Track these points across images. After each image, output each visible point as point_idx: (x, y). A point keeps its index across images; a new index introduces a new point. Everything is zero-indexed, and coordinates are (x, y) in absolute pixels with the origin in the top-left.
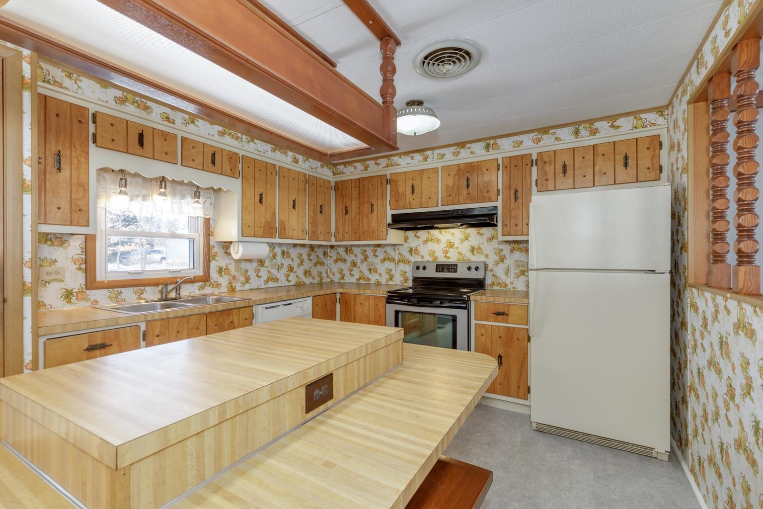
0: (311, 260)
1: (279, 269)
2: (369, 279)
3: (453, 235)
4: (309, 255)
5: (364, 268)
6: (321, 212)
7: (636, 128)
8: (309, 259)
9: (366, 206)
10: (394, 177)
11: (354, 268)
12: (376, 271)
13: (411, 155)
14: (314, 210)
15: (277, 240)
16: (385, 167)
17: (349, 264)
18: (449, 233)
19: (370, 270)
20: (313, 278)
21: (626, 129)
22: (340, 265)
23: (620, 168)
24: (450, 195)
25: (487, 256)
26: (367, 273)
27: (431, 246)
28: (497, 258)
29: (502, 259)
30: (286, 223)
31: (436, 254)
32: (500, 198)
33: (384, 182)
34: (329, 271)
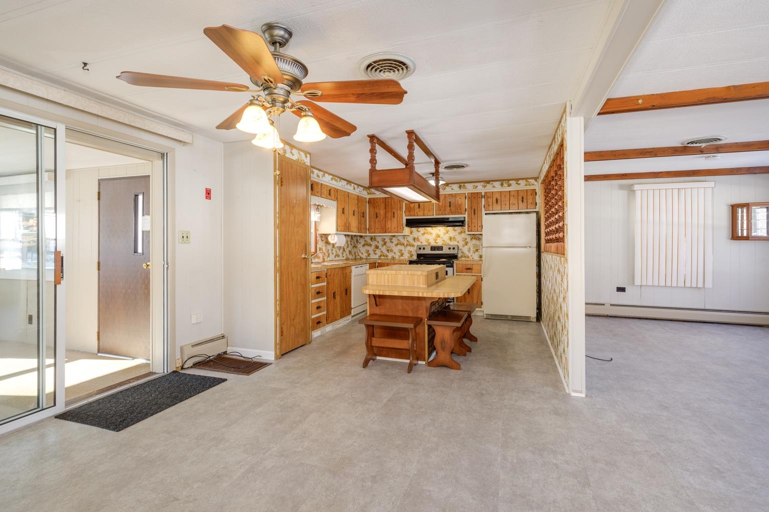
2: (387, 256)
3: (439, 230)
4: (351, 241)
5: (384, 249)
6: (363, 217)
7: (526, 185)
9: (390, 213)
11: (377, 250)
12: (392, 251)
14: (360, 215)
15: (348, 233)
17: (373, 247)
18: (437, 229)
19: (388, 250)
21: (522, 185)
22: (367, 247)
23: (520, 202)
24: (441, 210)
25: (458, 242)
26: (386, 252)
27: (426, 236)
28: (464, 243)
29: (466, 244)
30: (351, 224)
31: (430, 241)
32: (467, 212)
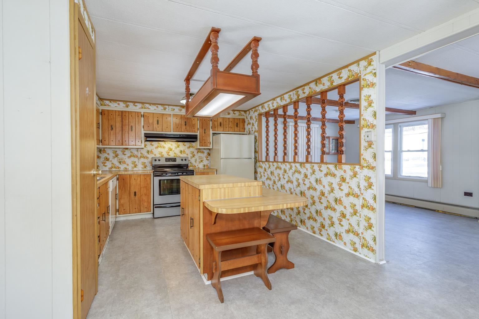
2: (119, 168)
3: (171, 144)
5: (115, 161)
9: (127, 127)
10: (146, 114)
12: (124, 162)
13: (157, 105)
16: (140, 108)
17: (102, 160)
18: (169, 144)
19: (120, 162)
21: (237, 115)
23: (236, 127)
24: (177, 128)
25: (187, 154)
26: (117, 164)
27: (160, 149)
28: (192, 155)
29: (194, 156)
31: (163, 154)
32: (199, 131)
33: (140, 116)
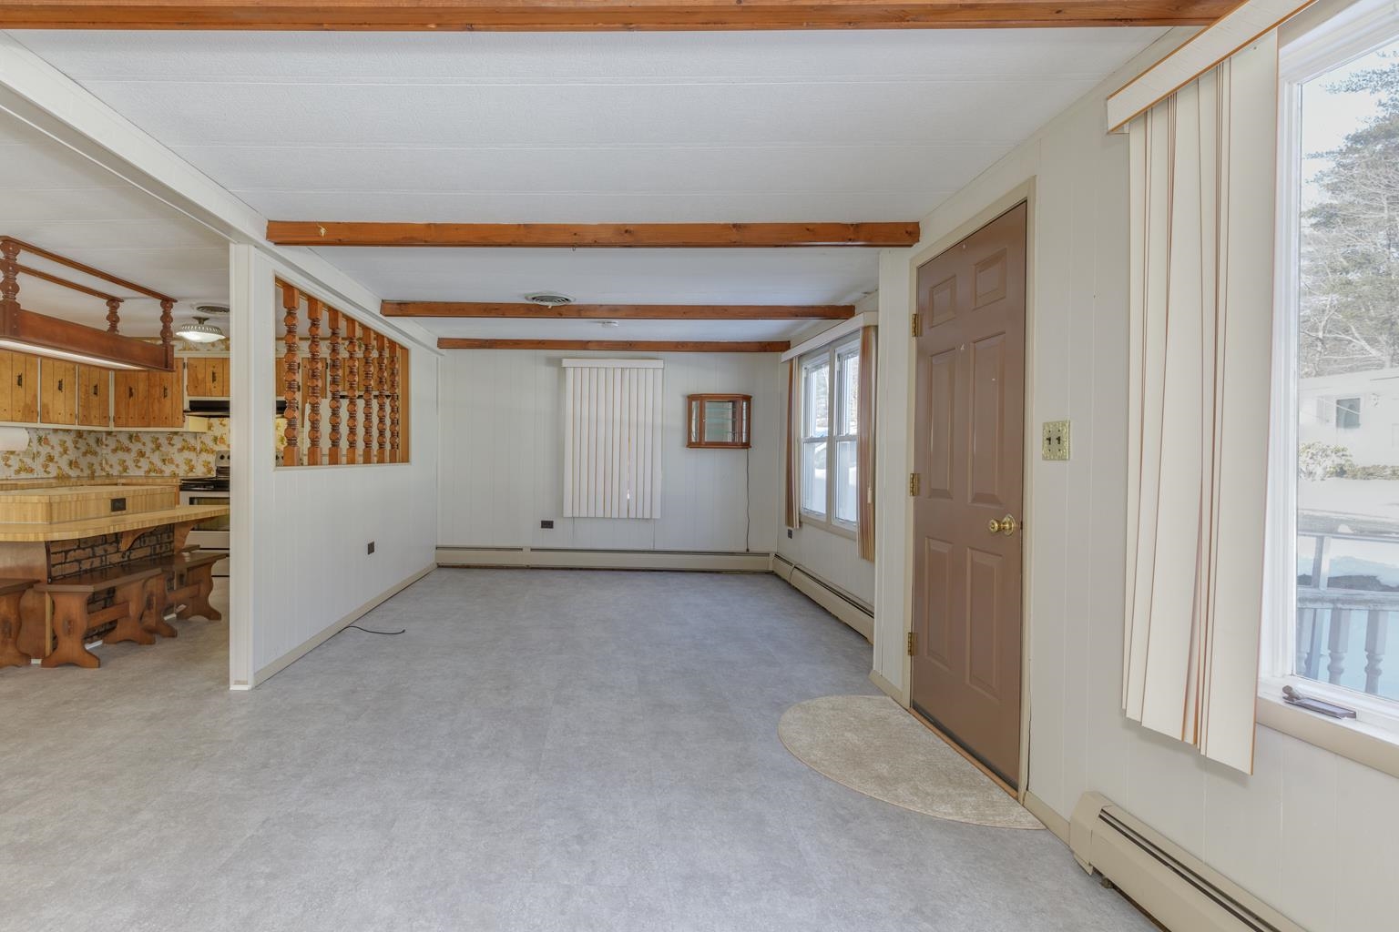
0: (78, 449)
1: (34, 458)
2: (162, 472)
4: (76, 442)
5: (156, 459)
6: (95, 394)
8: (75, 447)
9: (158, 389)
10: (192, 362)
11: (142, 459)
12: (171, 461)
14: (86, 390)
15: (39, 425)
17: (133, 454)
19: (164, 461)
20: (82, 470)
22: (120, 454)
26: (159, 464)
30: (50, 407)
33: (181, 366)
34: (104, 462)
